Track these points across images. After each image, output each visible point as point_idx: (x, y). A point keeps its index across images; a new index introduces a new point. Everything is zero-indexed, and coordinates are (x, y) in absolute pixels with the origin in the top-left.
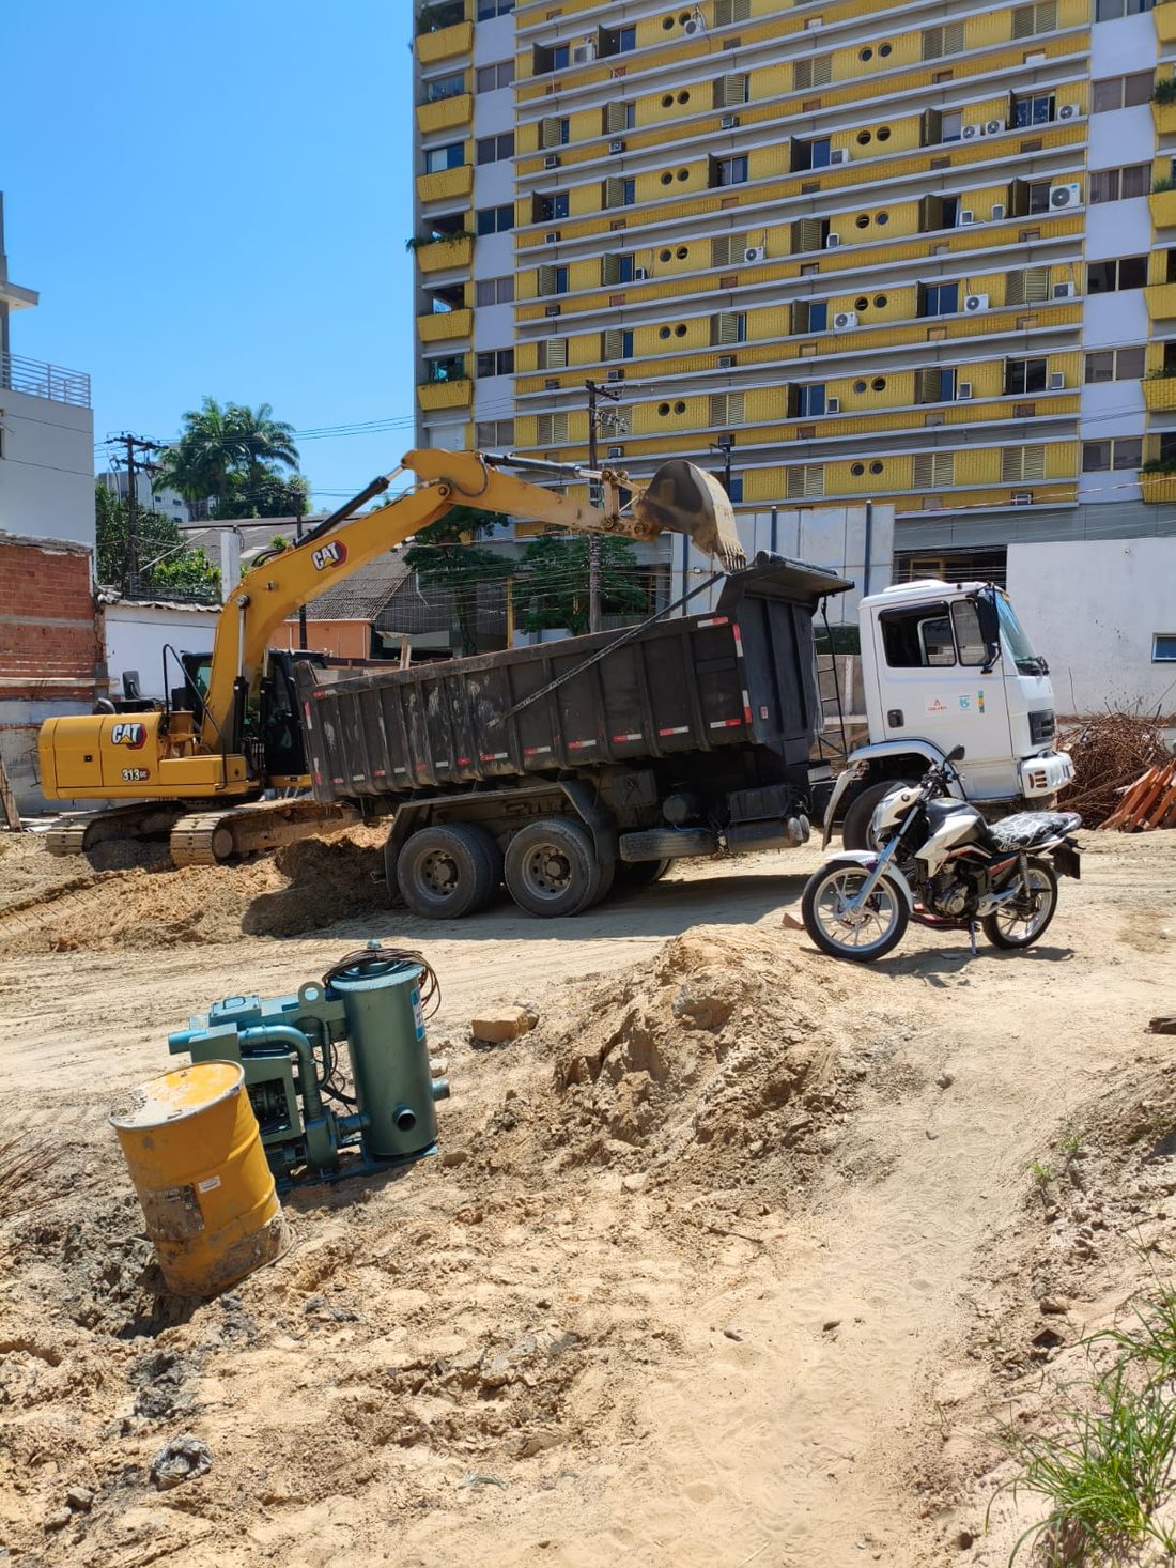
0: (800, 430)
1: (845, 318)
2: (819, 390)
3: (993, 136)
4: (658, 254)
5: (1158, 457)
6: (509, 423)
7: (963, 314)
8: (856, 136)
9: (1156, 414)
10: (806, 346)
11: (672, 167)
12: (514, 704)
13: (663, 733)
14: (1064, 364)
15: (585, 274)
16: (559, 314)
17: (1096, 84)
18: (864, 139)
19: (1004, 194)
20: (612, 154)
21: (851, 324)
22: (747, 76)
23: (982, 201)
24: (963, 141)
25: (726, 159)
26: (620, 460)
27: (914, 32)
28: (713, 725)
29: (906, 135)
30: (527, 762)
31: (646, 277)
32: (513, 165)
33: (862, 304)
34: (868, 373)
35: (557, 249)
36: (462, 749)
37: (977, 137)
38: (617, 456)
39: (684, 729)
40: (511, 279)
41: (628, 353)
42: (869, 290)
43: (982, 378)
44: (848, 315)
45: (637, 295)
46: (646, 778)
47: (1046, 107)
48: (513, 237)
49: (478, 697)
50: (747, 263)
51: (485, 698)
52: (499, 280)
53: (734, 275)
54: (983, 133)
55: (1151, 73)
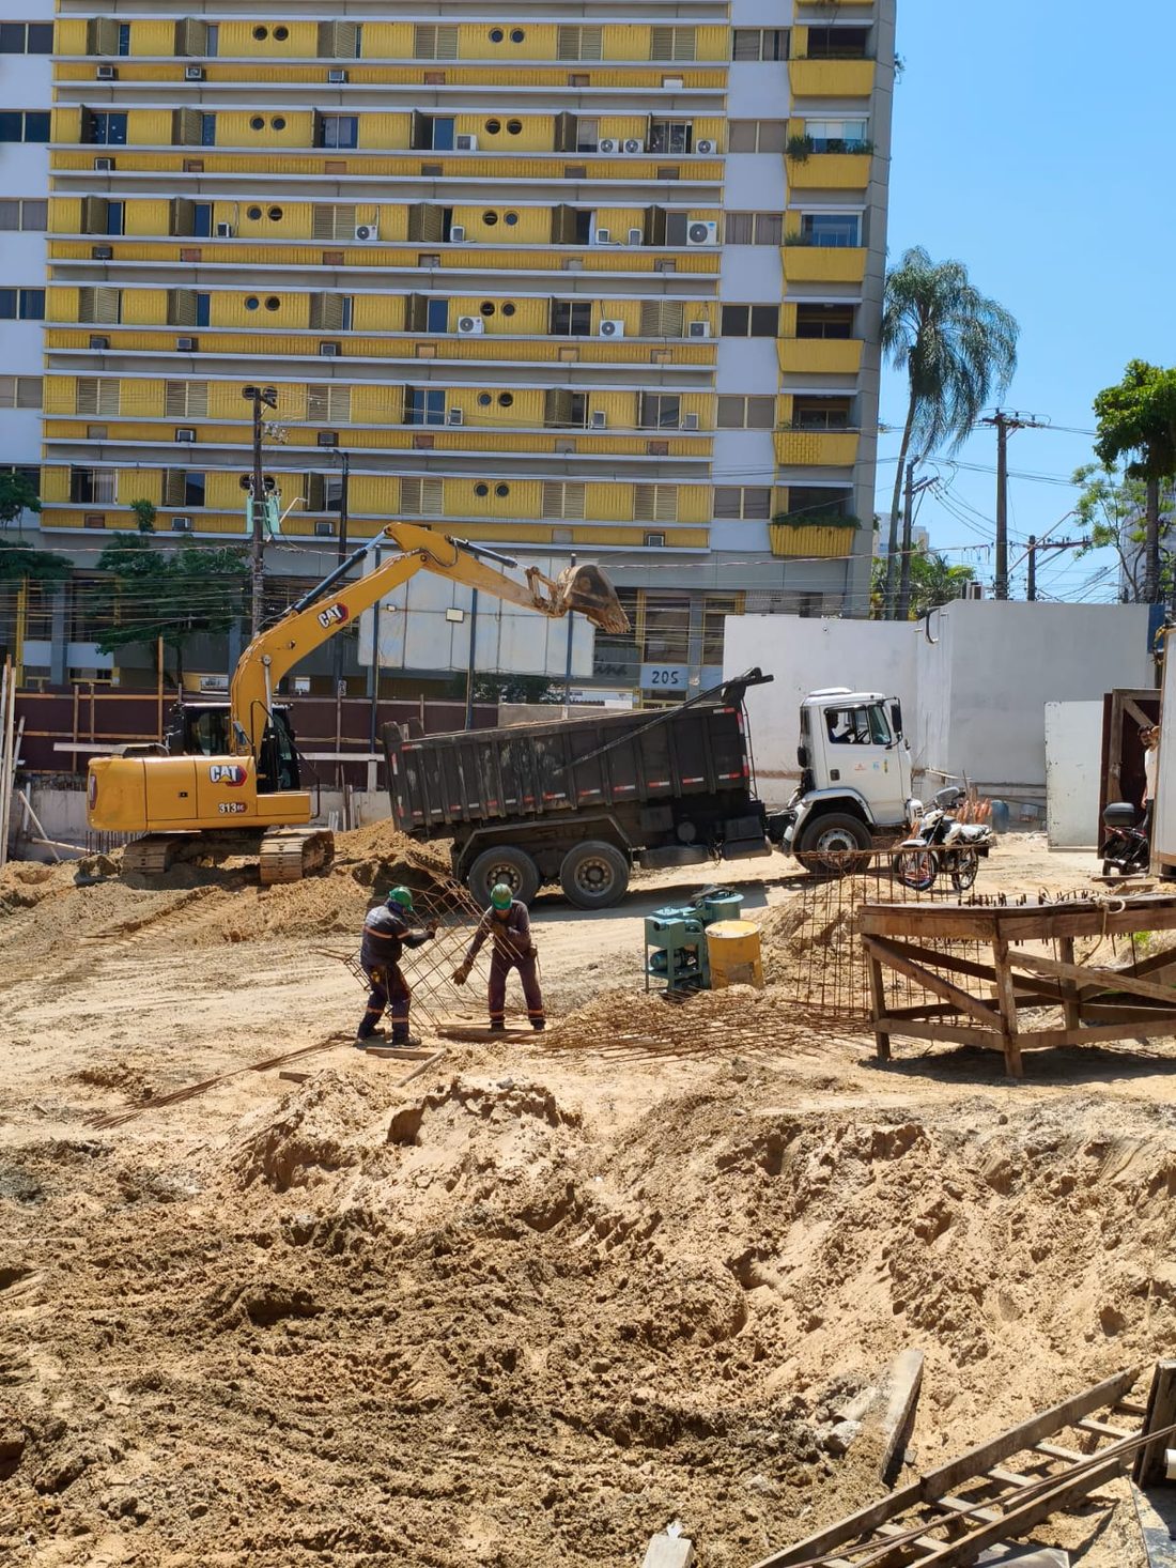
0: (416, 438)
1: (471, 323)
2: (438, 397)
3: (632, 155)
4: (245, 210)
5: (786, 509)
6: (37, 382)
7: (597, 338)
8: (484, 123)
9: (785, 467)
10: (423, 345)
11: (266, 112)
12: (574, 759)
13: (685, 781)
14: (697, 403)
15: (146, 215)
16: (111, 258)
17: (733, 123)
18: (493, 127)
19: (640, 219)
20: (187, 80)
21: (477, 329)
22: (359, 27)
23: (617, 219)
24: (600, 154)
25: (333, 116)
26: (193, 445)
27: (550, 26)
28: (721, 777)
29: (538, 135)
30: (581, 800)
31: (231, 236)
32: (52, 65)
33: (487, 309)
34: (496, 386)
35: (109, 179)
36: (528, 791)
37: (614, 154)
38: (188, 440)
39: (701, 779)
40: (43, 203)
41: (203, 319)
42: (498, 296)
43: (615, 406)
44: (474, 319)
45: (214, 251)
46: (666, 811)
47: (681, 136)
48: (49, 154)
49: (543, 754)
50: (358, 242)
51: (549, 754)
52: (27, 202)
53: (340, 250)
54: (621, 150)
55: (784, 123)
